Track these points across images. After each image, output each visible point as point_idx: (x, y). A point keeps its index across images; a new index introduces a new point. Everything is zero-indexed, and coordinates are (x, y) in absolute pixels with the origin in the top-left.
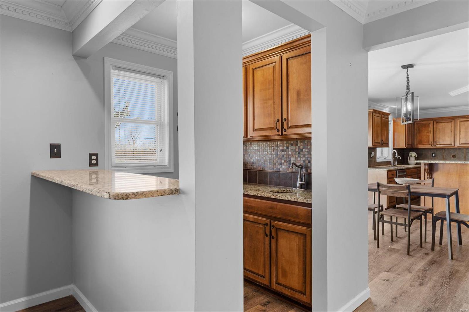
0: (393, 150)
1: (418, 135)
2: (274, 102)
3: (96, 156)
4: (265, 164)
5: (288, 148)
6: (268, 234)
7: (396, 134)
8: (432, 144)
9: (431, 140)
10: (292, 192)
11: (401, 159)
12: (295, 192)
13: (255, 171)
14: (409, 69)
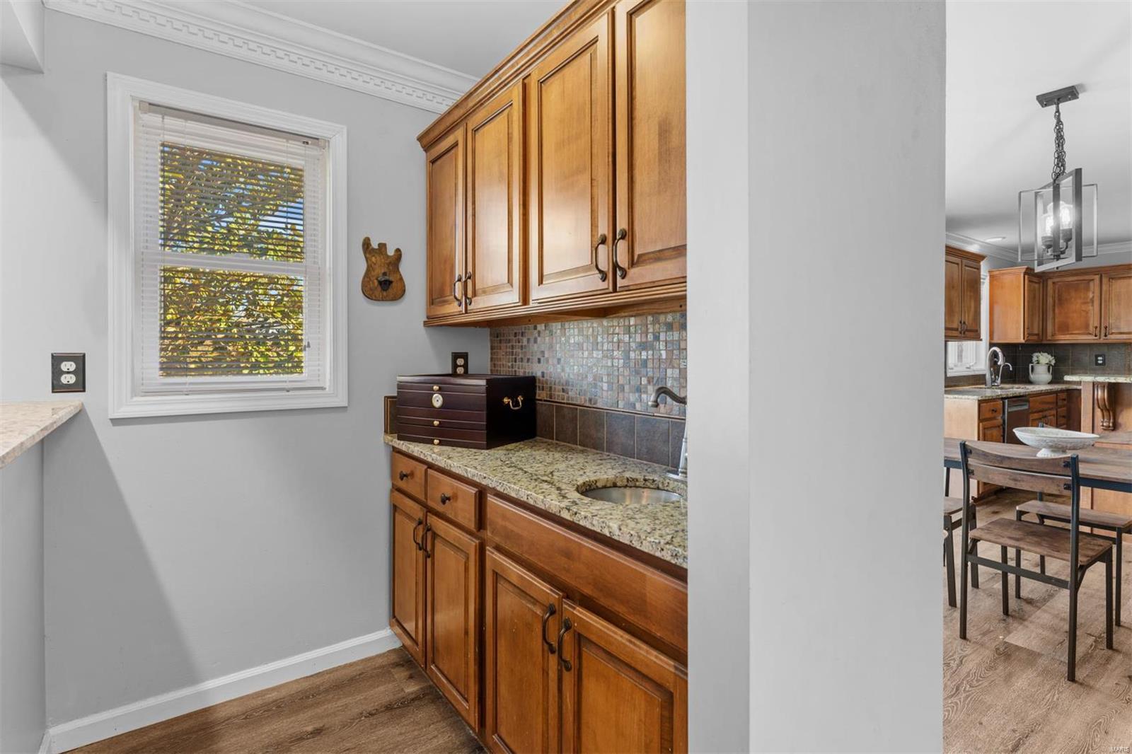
0: (990, 349)
1: (1057, 311)
2: (591, 180)
3: (75, 362)
4: (595, 386)
5: (657, 338)
6: (555, 644)
7: (997, 309)
8: (1098, 334)
9: (1094, 322)
10: (661, 486)
11: (1011, 369)
12: (669, 489)
13: (571, 406)
14: (1063, 106)
